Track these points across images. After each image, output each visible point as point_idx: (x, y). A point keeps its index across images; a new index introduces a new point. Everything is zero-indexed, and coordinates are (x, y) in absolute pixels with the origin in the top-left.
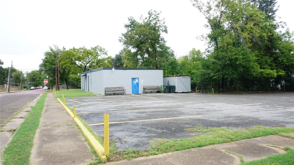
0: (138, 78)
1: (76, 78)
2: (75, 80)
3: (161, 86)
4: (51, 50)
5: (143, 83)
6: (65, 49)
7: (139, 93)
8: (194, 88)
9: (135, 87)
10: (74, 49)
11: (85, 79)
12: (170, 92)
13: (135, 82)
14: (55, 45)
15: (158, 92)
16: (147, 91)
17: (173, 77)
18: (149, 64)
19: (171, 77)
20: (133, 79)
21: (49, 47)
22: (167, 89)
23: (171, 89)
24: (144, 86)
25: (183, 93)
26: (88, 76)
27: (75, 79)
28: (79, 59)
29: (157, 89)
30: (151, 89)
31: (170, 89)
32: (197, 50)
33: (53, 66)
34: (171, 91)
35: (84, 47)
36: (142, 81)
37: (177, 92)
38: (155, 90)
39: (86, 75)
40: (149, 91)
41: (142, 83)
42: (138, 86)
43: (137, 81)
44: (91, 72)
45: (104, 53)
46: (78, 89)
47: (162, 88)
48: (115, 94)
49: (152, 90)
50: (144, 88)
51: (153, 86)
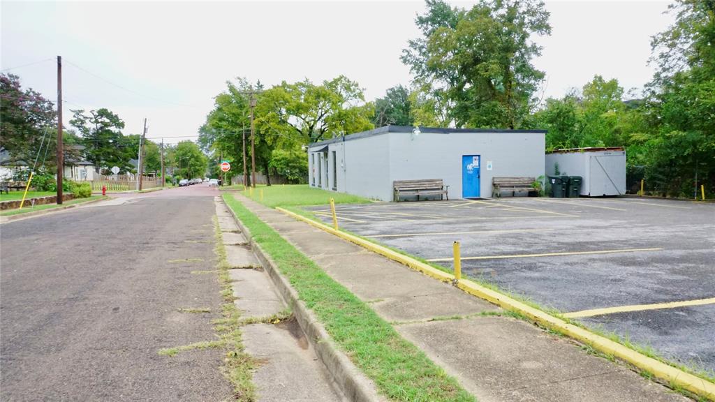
0: (479, 156)
1: (283, 159)
2: (281, 164)
3: (540, 177)
4: (232, 89)
5: (491, 169)
6: (261, 86)
7: (482, 197)
8: (635, 183)
9: (472, 179)
10: (284, 84)
11: (322, 161)
12: (566, 195)
13: (470, 167)
14: (239, 78)
15: (533, 194)
16: (503, 190)
17: (575, 153)
18: (495, 119)
19: (568, 154)
20: (467, 158)
21: (227, 82)
22: (559, 187)
23: (571, 187)
24: (494, 178)
25: (604, 197)
26: (334, 152)
27: (282, 161)
28: (298, 110)
29: (529, 187)
30: (513, 187)
31: (568, 187)
32: (607, 80)
33: (237, 130)
34: (571, 191)
35: (307, 80)
36: (490, 163)
37: (587, 194)
38: (525, 189)
39: (326, 150)
40: (509, 190)
41: (488, 169)
42: (479, 177)
43: (475, 163)
44: (344, 140)
45: (355, 96)
46: (288, 184)
47: (541, 183)
48: (418, 199)
49: (517, 190)
50: (495, 183)
51: (517, 178)
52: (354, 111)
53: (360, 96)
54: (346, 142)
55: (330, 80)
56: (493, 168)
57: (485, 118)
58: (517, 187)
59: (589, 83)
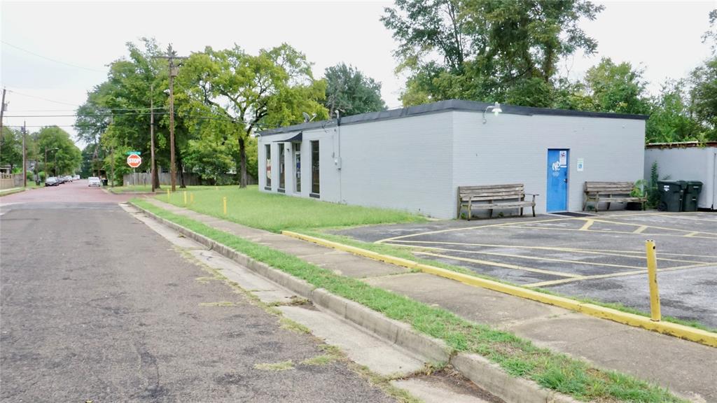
0: (567, 150)
1: (194, 152)
2: (191, 159)
3: (639, 182)
4: (135, 54)
5: (582, 170)
6: (174, 53)
7: (570, 210)
9: (558, 184)
10: (209, 50)
12: (683, 207)
13: (555, 166)
14: (145, 40)
15: (632, 207)
20: (553, 152)
21: (128, 44)
22: (675, 197)
23: (689, 196)
24: (586, 183)
26: (315, 145)
27: (193, 155)
28: (228, 87)
29: (628, 195)
30: (608, 196)
31: (686, 197)
33: (143, 109)
35: (237, 48)
36: (581, 161)
37: (709, 207)
39: (296, 139)
40: (604, 201)
41: (579, 170)
42: (566, 182)
43: (563, 161)
44: (339, 125)
45: (301, 71)
46: (201, 185)
48: (490, 215)
49: (612, 200)
50: (589, 190)
51: (614, 184)
52: (300, 90)
53: (307, 71)
54: (341, 127)
55: (269, 49)
56: (584, 168)
57: (528, 99)
58: (614, 195)
59: (594, 67)
